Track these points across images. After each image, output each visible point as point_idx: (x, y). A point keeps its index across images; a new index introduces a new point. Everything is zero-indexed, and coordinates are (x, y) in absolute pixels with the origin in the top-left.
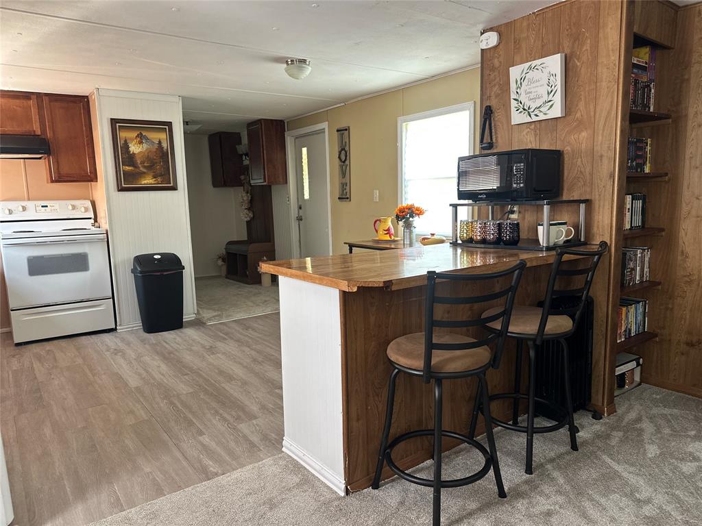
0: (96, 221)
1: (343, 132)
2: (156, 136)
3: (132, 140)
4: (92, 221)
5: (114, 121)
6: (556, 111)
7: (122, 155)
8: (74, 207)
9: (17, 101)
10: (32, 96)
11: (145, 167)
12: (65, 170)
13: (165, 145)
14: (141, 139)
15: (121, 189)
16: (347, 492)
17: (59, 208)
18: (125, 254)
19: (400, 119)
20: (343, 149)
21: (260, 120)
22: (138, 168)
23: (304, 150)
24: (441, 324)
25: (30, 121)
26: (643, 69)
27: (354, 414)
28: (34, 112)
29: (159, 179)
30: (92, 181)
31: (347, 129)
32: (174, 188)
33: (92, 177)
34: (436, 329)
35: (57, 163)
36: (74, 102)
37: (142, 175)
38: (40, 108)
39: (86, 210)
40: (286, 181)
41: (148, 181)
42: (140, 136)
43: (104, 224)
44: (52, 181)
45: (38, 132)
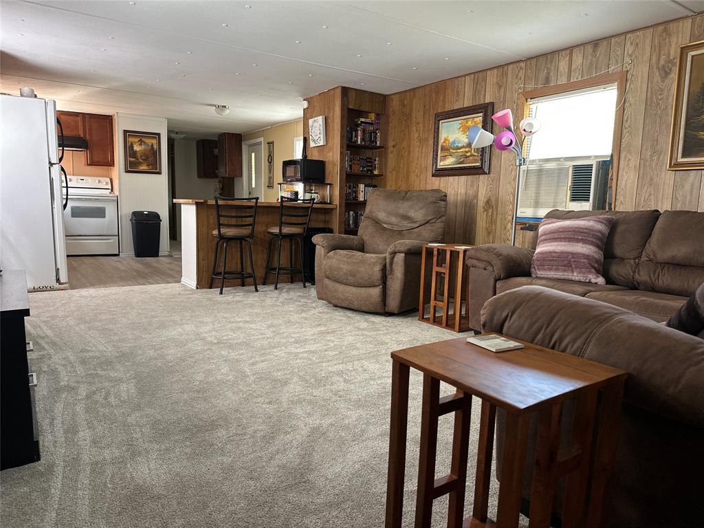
0: (112, 190)
1: (271, 144)
2: (149, 141)
3: (136, 143)
4: (110, 191)
5: (125, 132)
6: (322, 143)
7: (129, 151)
8: (99, 182)
9: (71, 118)
10: (80, 115)
11: (142, 159)
12: (95, 159)
13: (155, 147)
14: (141, 142)
15: (127, 171)
16: (197, 288)
17: (90, 181)
18: (127, 209)
19: (295, 139)
20: (270, 155)
21: (225, 133)
22: (138, 159)
23: (253, 154)
24: (223, 225)
25: (77, 128)
26: (372, 124)
27: (201, 257)
28: (80, 124)
29: (151, 167)
30: (110, 166)
31: (273, 143)
32: (160, 173)
33: (112, 164)
34: (221, 227)
35: (91, 154)
36: (104, 119)
37: (140, 164)
38: (84, 122)
39: (107, 183)
40: (241, 176)
41: (144, 167)
42: (141, 141)
43: (116, 192)
44: (88, 165)
45: (82, 136)
